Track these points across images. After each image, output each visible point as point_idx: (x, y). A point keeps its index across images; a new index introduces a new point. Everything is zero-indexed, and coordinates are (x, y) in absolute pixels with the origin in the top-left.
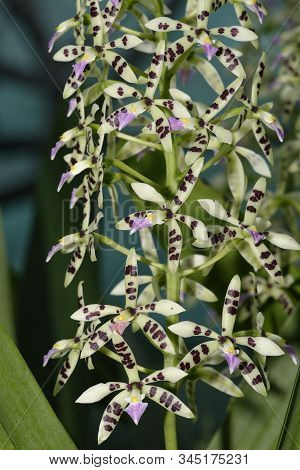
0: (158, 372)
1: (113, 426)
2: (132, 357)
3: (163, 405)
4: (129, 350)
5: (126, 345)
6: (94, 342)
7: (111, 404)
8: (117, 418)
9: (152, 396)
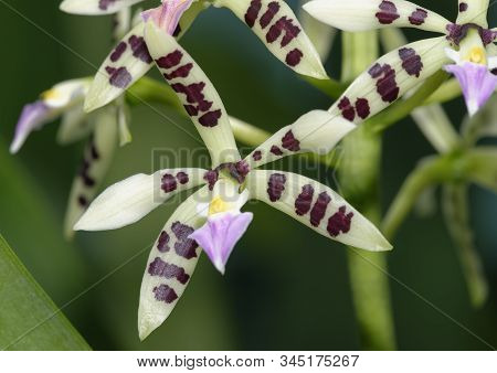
0: (283, 132)
1: (179, 289)
2: (211, 93)
3: (305, 219)
4: (197, 75)
5: (186, 59)
6: (117, 65)
7: (167, 228)
8: (189, 266)
9: (274, 198)
